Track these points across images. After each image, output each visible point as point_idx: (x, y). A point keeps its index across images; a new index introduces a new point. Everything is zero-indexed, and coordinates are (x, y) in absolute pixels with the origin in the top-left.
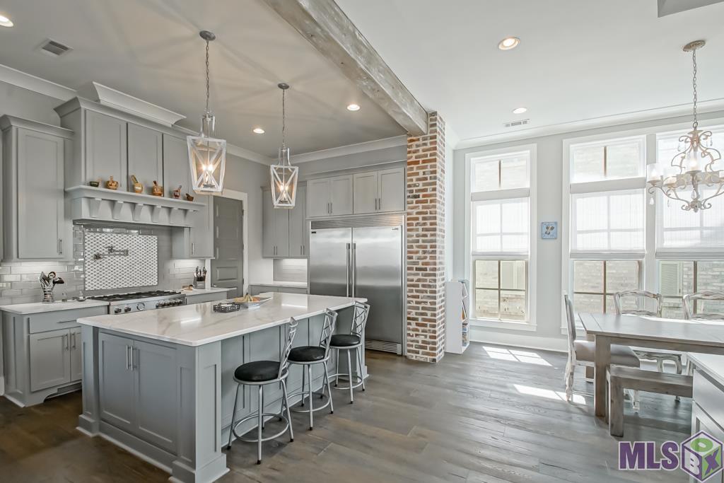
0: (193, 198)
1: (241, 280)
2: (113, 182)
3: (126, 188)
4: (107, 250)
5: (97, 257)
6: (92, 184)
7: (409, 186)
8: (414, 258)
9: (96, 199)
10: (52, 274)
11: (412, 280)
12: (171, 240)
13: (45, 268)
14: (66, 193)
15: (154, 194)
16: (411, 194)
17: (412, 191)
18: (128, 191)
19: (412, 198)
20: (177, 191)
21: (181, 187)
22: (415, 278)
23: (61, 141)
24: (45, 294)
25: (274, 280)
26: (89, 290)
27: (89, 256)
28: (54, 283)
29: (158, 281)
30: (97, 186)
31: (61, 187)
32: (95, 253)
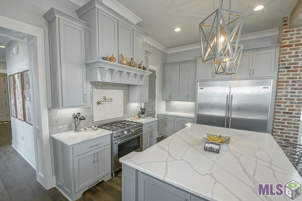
0: (146, 68)
1: (154, 112)
2: (114, 58)
3: (118, 62)
4: (102, 98)
5: (99, 103)
6: (103, 58)
7: (282, 61)
8: (282, 106)
9: (106, 69)
10: (78, 114)
11: (280, 119)
12: (129, 92)
13: (75, 111)
14: (87, 65)
15: (131, 66)
16: (283, 66)
17: (283, 64)
18: (118, 63)
19: (284, 68)
20: (140, 64)
21: (142, 62)
22: (282, 118)
23: (83, 30)
24: (76, 127)
25: (166, 111)
26: (95, 122)
27: (95, 103)
28: (80, 119)
29: (124, 115)
30: (107, 60)
31: (84, 61)
32: (97, 100)
